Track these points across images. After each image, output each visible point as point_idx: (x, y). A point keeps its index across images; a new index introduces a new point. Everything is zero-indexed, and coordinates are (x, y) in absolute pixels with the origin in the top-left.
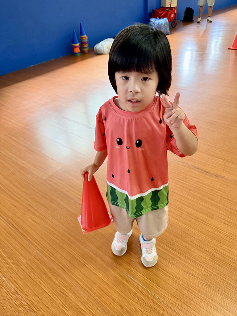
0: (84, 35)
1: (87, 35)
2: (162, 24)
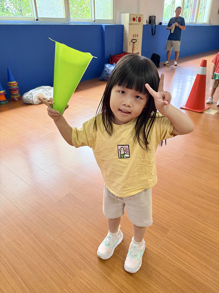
0: (13, 81)
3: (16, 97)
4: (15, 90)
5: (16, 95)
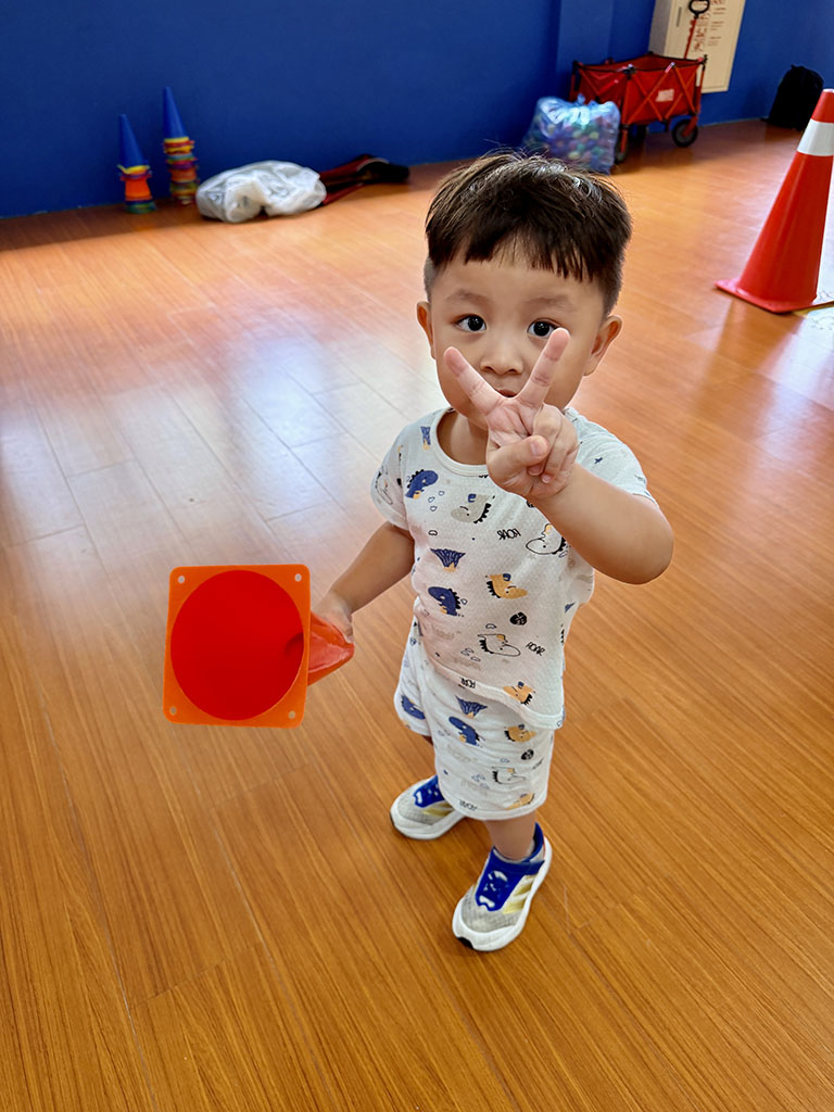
0: (178, 136)
1: (191, 139)
2: (576, 127)
3: (185, 194)
4: (183, 168)
5: (187, 185)
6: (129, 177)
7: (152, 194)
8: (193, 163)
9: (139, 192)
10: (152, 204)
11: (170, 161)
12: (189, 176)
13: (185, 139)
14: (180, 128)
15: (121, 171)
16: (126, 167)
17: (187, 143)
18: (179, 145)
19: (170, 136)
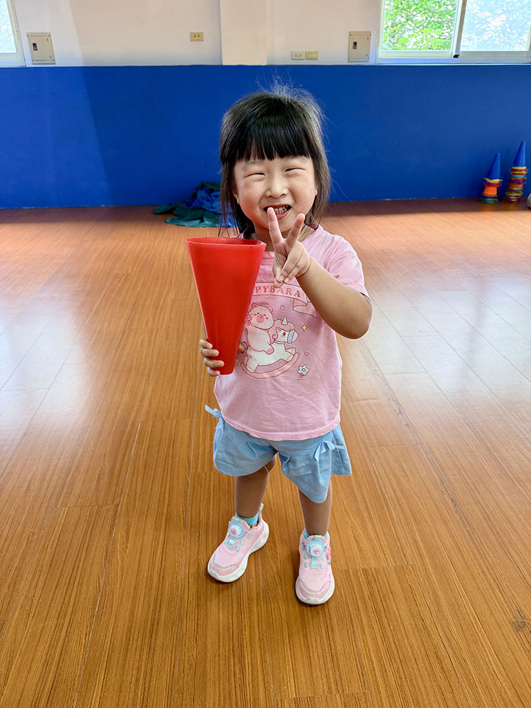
3: (513, 196)
4: (518, 182)
5: (517, 192)
6: (490, 185)
7: (497, 194)
8: (524, 181)
9: (491, 192)
10: (496, 200)
11: (513, 179)
12: (519, 187)
13: (525, 168)
14: (524, 162)
15: (485, 181)
16: (491, 179)
17: (525, 170)
18: (521, 171)
19: (517, 166)
